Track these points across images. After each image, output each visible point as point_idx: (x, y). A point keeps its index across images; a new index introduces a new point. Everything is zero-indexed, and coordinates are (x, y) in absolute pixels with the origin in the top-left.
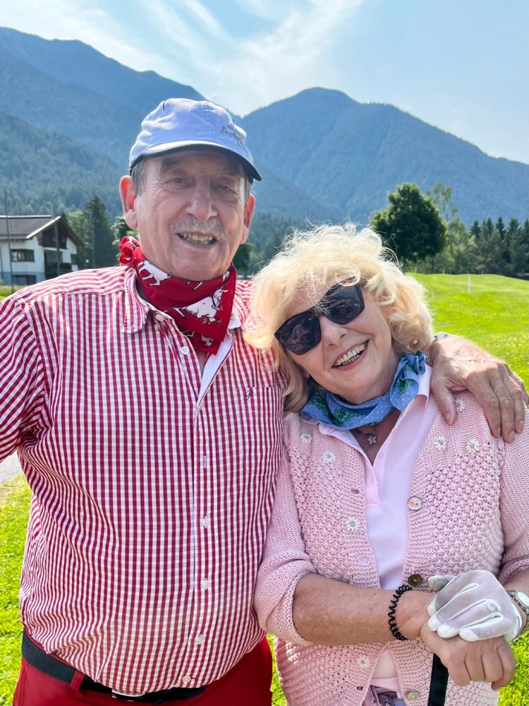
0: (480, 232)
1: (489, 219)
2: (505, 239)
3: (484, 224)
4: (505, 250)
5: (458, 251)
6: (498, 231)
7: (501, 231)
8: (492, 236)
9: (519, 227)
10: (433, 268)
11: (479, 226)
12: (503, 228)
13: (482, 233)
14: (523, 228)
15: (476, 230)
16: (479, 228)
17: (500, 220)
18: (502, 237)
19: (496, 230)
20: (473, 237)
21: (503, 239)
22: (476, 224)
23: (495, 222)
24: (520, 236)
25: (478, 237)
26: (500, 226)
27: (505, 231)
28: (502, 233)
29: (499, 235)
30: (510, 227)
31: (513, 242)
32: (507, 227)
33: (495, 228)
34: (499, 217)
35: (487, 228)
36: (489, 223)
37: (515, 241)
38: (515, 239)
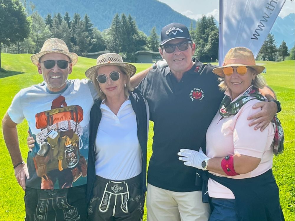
0: (53, 22)
1: (59, 13)
2: (71, 28)
3: (55, 17)
4: (73, 36)
5: (37, 36)
6: (66, 22)
7: (68, 22)
8: (62, 26)
9: (80, 20)
10: (19, 49)
11: (51, 18)
12: (69, 20)
13: (54, 23)
14: (84, 21)
15: (49, 22)
16: (52, 20)
17: (67, 15)
18: (69, 27)
19: (64, 22)
20: (48, 26)
21: (70, 28)
22: (49, 17)
23: (63, 16)
24: (82, 26)
25: (51, 26)
26: (67, 19)
27: (71, 22)
28: (69, 24)
29: (67, 25)
30: (74, 20)
31: (77, 30)
32: (72, 20)
33: (63, 20)
34: (66, 12)
35: (58, 20)
36: (59, 17)
37: (79, 30)
38: (79, 28)
